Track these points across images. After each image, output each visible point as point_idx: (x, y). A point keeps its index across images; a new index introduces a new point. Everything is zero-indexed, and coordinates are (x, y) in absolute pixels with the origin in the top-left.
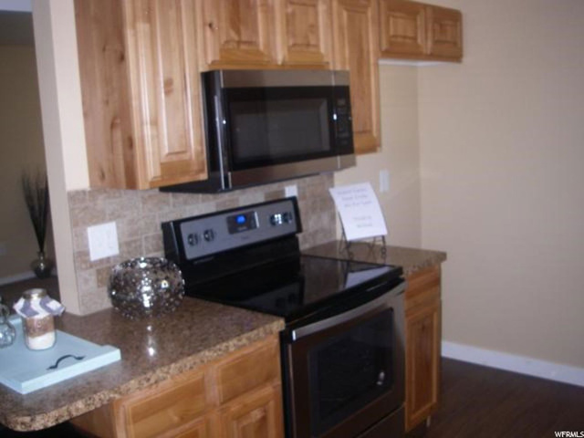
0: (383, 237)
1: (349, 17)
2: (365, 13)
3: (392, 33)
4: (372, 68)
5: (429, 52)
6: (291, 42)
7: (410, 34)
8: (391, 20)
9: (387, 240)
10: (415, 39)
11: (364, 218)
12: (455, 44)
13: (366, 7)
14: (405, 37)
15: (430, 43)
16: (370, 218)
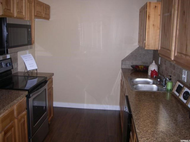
0: (36, 69)
1: (29, 4)
2: (32, 4)
3: (37, 10)
4: (33, 20)
5: (43, 17)
6: (18, 11)
7: (40, 11)
8: (37, 7)
9: (38, 70)
10: (41, 12)
11: (31, 64)
12: (48, 15)
13: (32, 2)
14: (39, 12)
15: (44, 14)
16: (33, 64)
